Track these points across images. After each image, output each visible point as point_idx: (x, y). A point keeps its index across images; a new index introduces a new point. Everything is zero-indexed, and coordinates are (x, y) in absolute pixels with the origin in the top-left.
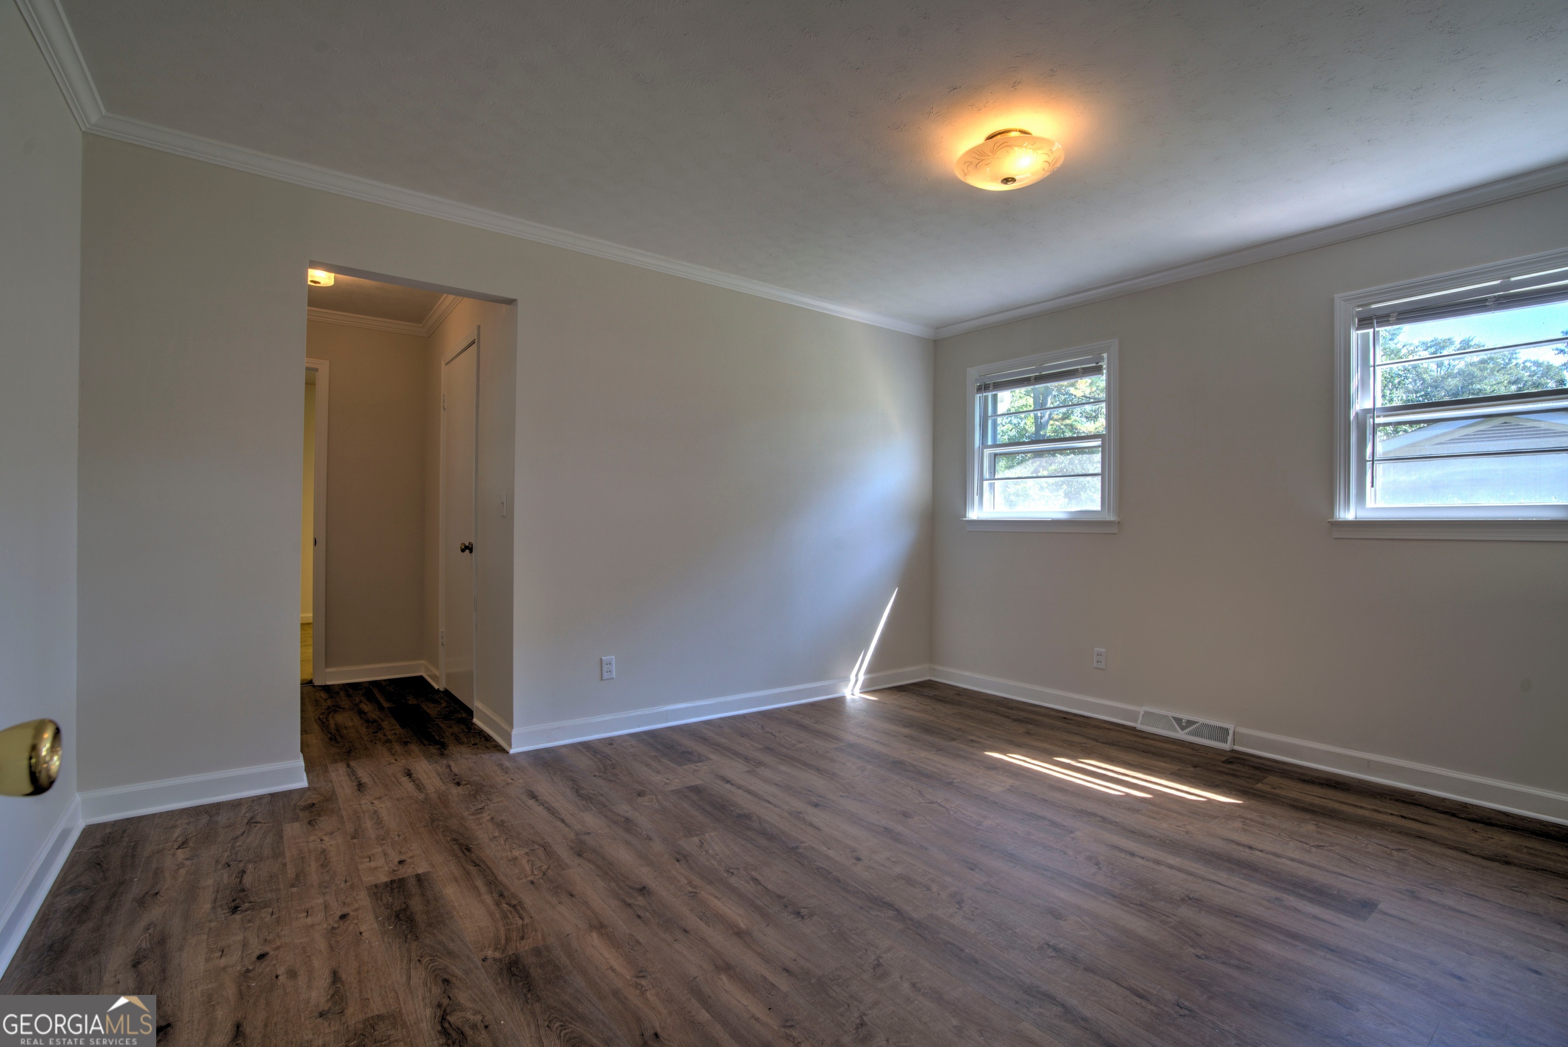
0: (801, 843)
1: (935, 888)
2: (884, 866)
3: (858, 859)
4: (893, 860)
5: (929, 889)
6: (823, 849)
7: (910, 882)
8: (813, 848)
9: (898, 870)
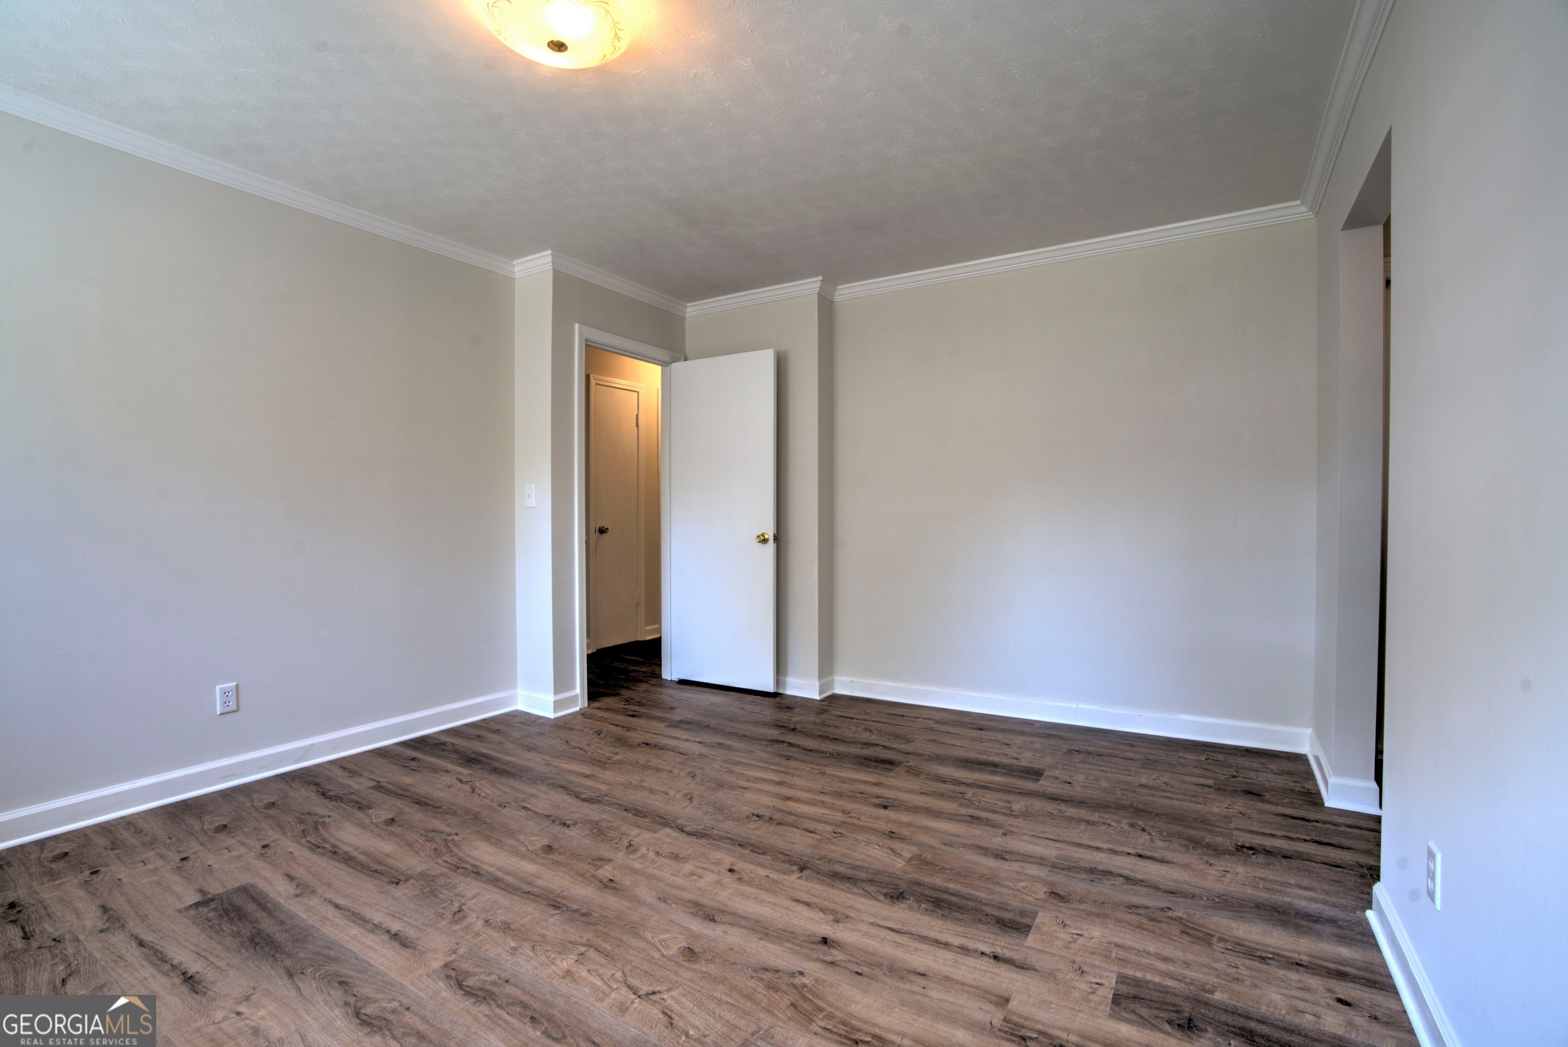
0: (801, 876)
1: (651, 855)
2: (703, 868)
3: (731, 870)
4: (695, 877)
5: (657, 853)
6: (774, 875)
7: (676, 857)
8: (784, 873)
9: (688, 867)
